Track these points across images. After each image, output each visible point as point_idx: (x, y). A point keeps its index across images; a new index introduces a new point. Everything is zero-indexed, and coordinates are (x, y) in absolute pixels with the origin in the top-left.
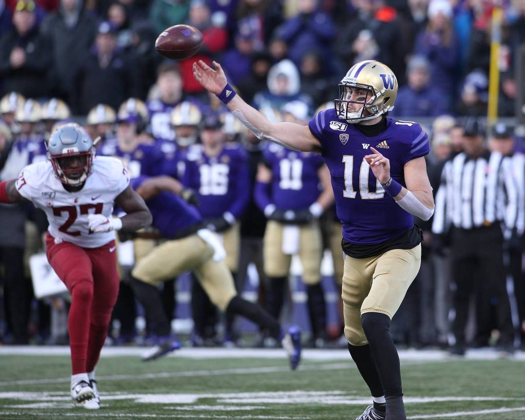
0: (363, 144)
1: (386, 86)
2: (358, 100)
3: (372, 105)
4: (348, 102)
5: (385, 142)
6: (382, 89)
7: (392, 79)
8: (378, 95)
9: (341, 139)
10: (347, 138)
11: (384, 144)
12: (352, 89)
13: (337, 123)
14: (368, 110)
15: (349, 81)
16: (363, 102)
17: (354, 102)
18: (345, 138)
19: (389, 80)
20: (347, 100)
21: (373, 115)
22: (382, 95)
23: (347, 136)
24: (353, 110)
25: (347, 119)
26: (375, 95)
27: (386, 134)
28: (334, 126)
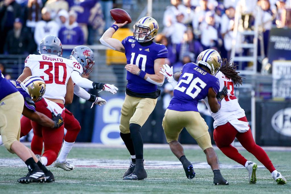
0: (140, 49)
1: (155, 28)
2: (143, 33)
3: (149, 35)
4: (140, 34)
5: (148, 49)
6: (153, 29)
7: (157, 24)
8: (152, 31)
9: (132, 46)
10: (134, 46)
11: (148, 50)
12: (141, 28)
13: (132, 40)
14: (147, 37)
15: (140, 25)
16: (146, 34)
17: (141, 34)
18: (133, 45)
19: (156, 26)
20: (138, 32)
21: (149, 39)
22: (153, 31)
23: (134, 45)
24: (141, 37)
25: (139, 40)
26: (151, 31)
27: (150, 46)
28: (130, 41)
